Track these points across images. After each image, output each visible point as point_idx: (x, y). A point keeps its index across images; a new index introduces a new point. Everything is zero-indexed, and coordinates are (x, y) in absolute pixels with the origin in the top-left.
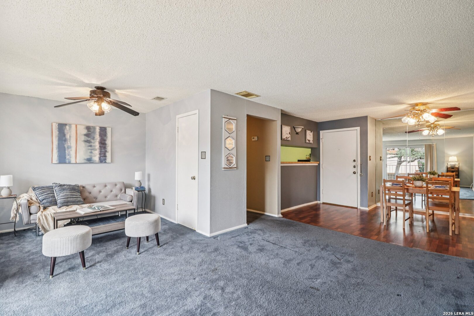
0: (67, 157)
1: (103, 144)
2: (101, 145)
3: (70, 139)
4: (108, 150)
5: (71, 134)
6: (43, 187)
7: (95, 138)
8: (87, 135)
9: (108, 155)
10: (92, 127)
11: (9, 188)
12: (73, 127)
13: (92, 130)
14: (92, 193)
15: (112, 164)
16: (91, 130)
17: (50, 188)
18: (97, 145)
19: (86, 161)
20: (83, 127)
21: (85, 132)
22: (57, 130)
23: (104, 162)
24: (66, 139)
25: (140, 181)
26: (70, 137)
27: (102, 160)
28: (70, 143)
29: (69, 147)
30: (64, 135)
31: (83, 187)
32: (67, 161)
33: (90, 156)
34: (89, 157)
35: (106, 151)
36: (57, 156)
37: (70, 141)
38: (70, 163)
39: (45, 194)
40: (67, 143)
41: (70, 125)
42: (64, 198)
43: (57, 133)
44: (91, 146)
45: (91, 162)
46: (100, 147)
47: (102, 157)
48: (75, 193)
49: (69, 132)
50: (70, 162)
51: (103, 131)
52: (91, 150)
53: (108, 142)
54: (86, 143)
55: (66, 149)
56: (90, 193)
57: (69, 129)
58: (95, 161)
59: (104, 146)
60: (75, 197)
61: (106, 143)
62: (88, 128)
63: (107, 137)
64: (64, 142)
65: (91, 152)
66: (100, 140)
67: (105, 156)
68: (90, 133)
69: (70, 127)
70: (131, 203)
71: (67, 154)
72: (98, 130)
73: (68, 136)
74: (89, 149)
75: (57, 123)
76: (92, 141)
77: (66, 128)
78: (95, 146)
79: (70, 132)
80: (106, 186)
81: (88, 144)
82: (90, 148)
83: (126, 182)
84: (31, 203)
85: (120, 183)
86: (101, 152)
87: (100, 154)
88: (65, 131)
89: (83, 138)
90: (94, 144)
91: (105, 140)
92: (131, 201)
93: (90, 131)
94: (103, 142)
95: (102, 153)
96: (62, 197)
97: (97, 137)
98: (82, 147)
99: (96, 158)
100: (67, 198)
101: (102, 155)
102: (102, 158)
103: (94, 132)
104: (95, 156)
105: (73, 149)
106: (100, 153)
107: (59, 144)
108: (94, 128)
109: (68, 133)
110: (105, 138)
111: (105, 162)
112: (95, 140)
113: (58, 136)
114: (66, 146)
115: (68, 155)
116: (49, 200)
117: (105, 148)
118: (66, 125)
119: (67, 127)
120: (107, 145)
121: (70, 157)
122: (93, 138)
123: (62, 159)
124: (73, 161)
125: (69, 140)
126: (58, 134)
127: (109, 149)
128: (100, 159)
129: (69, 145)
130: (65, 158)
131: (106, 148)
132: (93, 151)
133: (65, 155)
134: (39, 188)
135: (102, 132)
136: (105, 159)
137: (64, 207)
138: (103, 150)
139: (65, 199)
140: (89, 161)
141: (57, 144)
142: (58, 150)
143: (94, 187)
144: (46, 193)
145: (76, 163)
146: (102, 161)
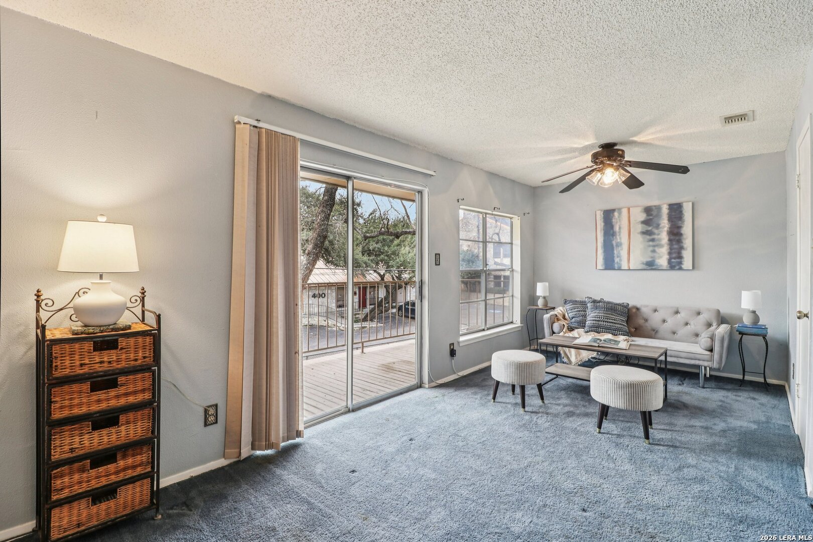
0: (617, 260)
1: (675, 235)
2: (672, 237)
3: (620, 232)
4: (685, 246)
5: (621, 223)
6: (576, 301)
7: (661, 226)
8: (646, 222)
9: (687, 255)
10: (654, 208)
11: (544, 298)
12: (625, 211)
13: (654, 213)
14: (649, 322)
15: (695, 273)
16: (652, 213)
17: (583, 304)
18: (664, 237)
19: (645, 267)
20: (639, 209)
21: (643, 217)
22: (602, 220)
23: (677, 267)
24: (614, 232)
25: (754, 312)
26: (620, 228)
27: (673, 264)
28: (620, 238)
29: (619, 245)
30: (612, 227)
31: (638, 309)
32: (616, 266)
33: (652, 257)
34: (650, 260)
35: (682, 248)
36: (603, 259)
37: (620, 235)
38: (620, 269)
39: (575, 310)
40: (616, 237)
41: (620, 210)
42: (594, 320)
43: (603, 224)
44: (653, 240)
45: (653, 267)
46: (670, 240)
47: (675, 258)
48: (615, 315)
49: (618, 220)
50: (621, 267)
51: (676, 211)
52: (654, 246)
53: (687, 230)
54: (644, 236)
55: (615, 248)
56: (646, 320)
57: (619, 217)
58: (661, 266)
59: (677, 238)
60: (612, 321)
61: (682, 232)
62: (648, 210)
63: (683, 221)
64: (611, 237)
65: (654, 251)
66: (670, 228)
67: (680, 257)
68: (651, 217)
69: (620, 213)
70: (708, 353)
71: (615, 255)
72: (665, 210)
73: (617, 228)
74: (650, 246)
75: (601, 210)
76: (656, 231)
77: (614, 215)
78: (660, 240)
79: (620, 220)
80: (677, 312)
81: (648, 237)
82: (651, 243)
83: (725, 310)
84: (558, 320)
85: (709, 310)
86: (671, 249)
87: (670, 254)
88: (613, 220)
89: (640, 228)
90: (659, 237)
91: (679, 227)
92: (711, 350)
93: (651, 215)
94: (676, 231)
95: (673, 251)
96: (593, 319)
97: (665, 224)
98: (638, 242)
99: (663, 261)
100: (597, 321)
101: (674, 255)
102: (673, 260)
103: (659, 215)
104: (661, 257)
105: (625, 247)
106: (669, 251)
107: (604, 241)
108: (659, 208)
109: (617, 223)
110: (680, 222)
111: (681, 269)
112: (660, 230)
113: (604, 230)
114: (614, 243)
115: (618, 257)
116: (578, 319)
117: (679, 241)
118: (613, 211)
119: (616, 214)
120: (684, 236)
121: (621, 260)
122: (658, 226)
123: (610, 264)
124: (625, 266)
125: (618, 234)
126: (604, 226)
127: (687, 242)
128: (669, 262)
129: (619, 241)
130: (614, 261)
131: (682, 242)
132: (656, 249)
133: (614, 257)
134: (571, 301)
135: (673, 214)
136: (680, 263)
137: (592, 333)
138: (676, 246)
139: (594, 322)
140: (651, 265)
141: (603, 241)
142: (603, 249)
143: (655, 311)
144: (577, 310)
145: (629, 270)
146: (675, 266)
